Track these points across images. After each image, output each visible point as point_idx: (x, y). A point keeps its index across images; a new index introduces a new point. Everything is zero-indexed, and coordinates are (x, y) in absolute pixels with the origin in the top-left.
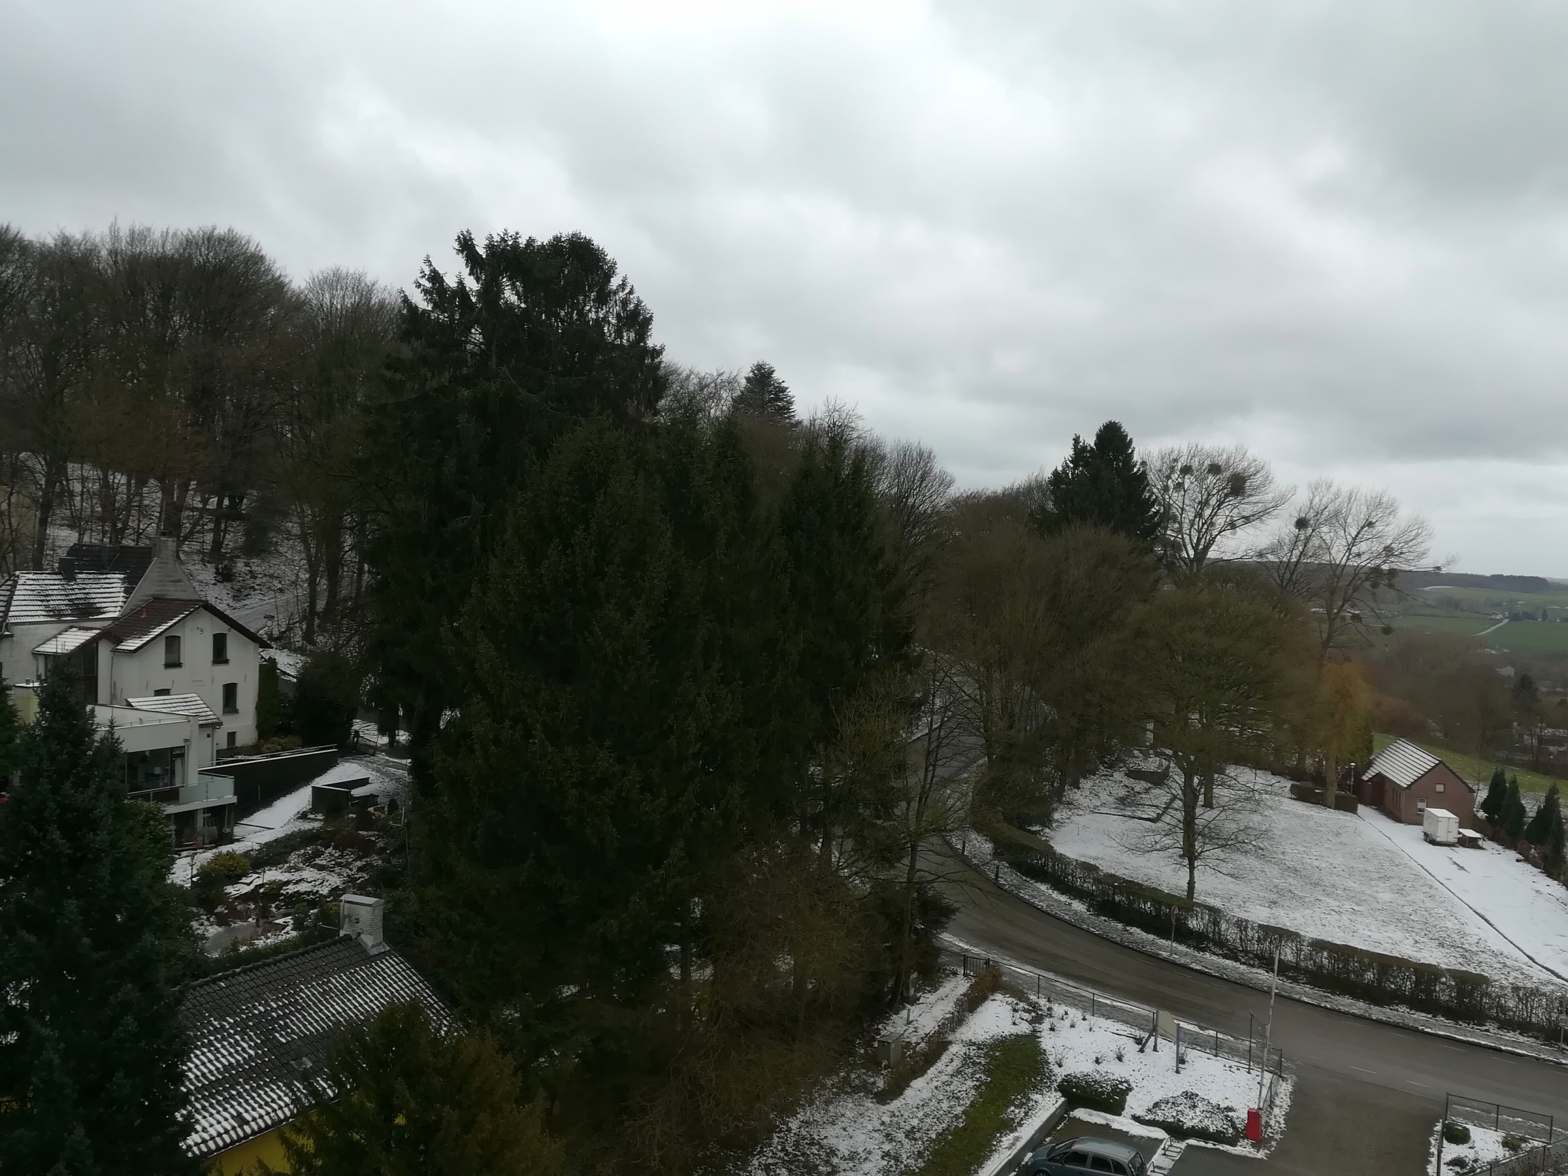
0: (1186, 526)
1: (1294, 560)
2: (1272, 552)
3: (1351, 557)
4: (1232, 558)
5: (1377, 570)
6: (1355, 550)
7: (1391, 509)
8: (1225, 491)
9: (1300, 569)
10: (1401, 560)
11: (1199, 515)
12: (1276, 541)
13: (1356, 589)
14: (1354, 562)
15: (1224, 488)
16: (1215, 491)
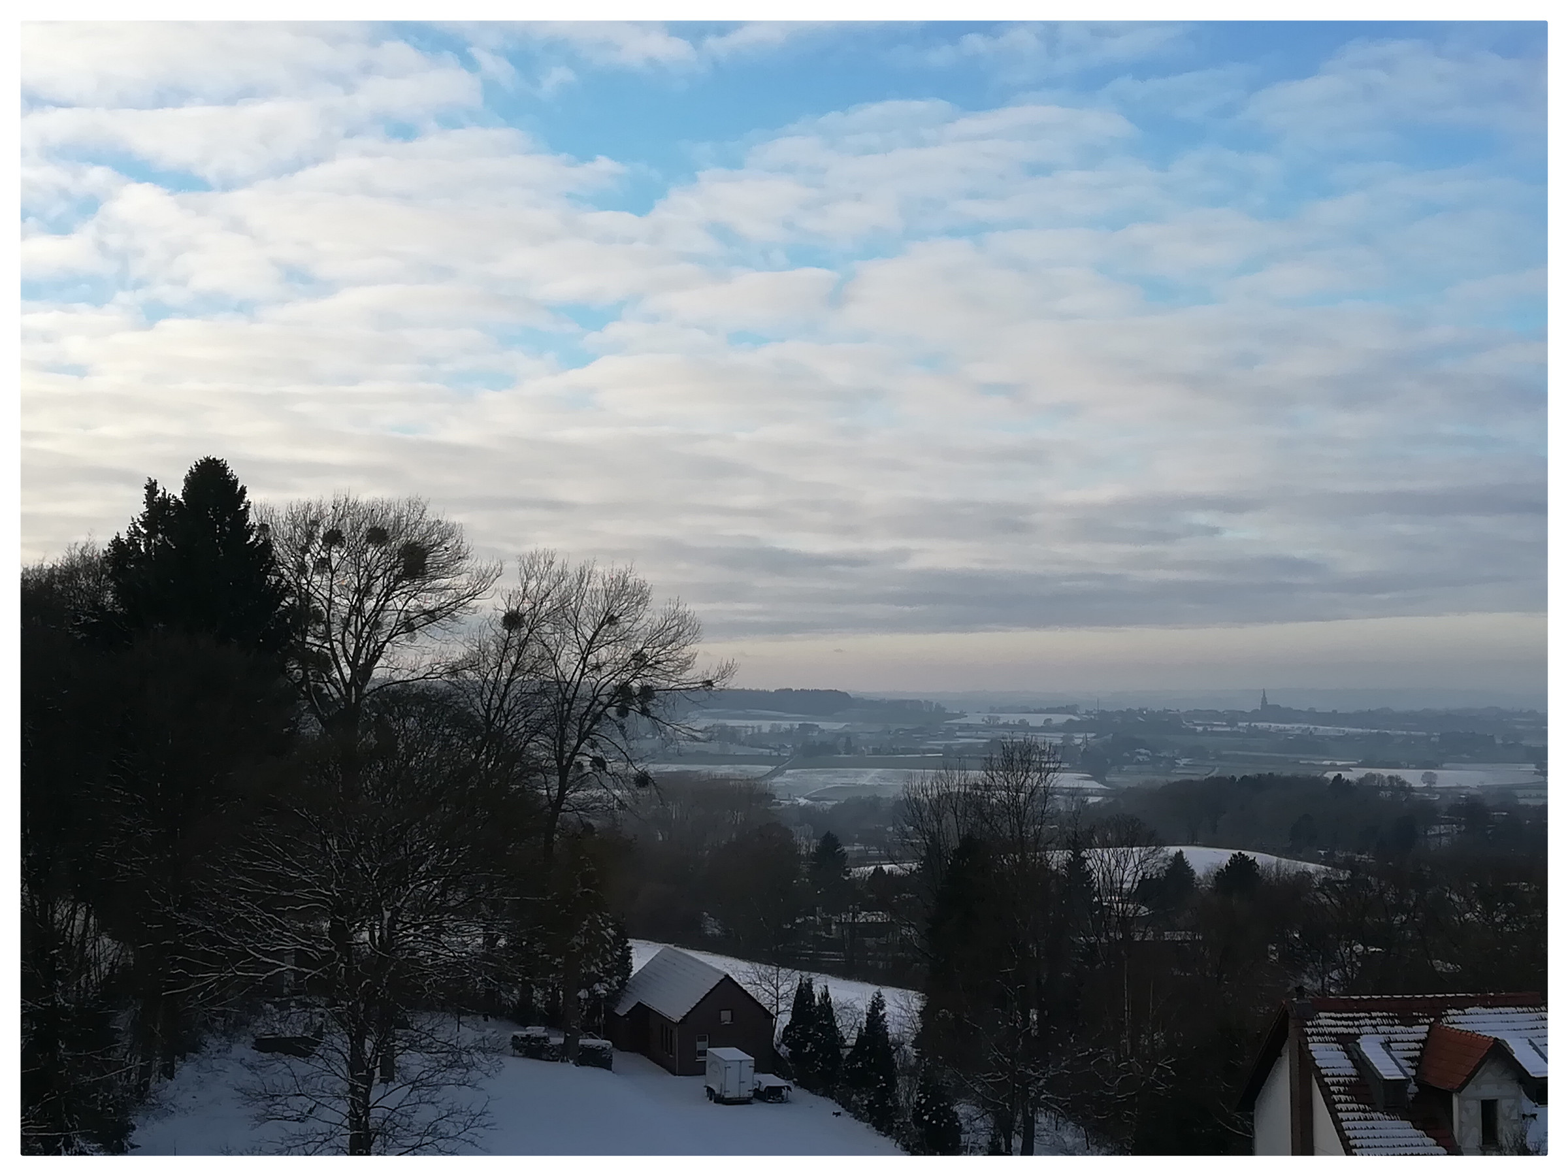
0: (336, 630)
1: (505, 677)
2: (472, 666)
3: (586, 670)
4: (410, 678)
5: (624, 689)
6: (592, 659)
7: (640, 596)
8: (396, 572)
9: (514, 691)
10: (658, 672)
11: (357, 610)
12: (475, 649)
13: (597, 718)
14: (590, 679)
15: (393, 567)
16: (379, 572)
